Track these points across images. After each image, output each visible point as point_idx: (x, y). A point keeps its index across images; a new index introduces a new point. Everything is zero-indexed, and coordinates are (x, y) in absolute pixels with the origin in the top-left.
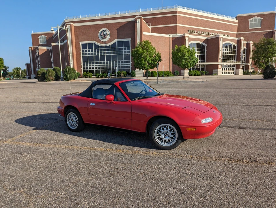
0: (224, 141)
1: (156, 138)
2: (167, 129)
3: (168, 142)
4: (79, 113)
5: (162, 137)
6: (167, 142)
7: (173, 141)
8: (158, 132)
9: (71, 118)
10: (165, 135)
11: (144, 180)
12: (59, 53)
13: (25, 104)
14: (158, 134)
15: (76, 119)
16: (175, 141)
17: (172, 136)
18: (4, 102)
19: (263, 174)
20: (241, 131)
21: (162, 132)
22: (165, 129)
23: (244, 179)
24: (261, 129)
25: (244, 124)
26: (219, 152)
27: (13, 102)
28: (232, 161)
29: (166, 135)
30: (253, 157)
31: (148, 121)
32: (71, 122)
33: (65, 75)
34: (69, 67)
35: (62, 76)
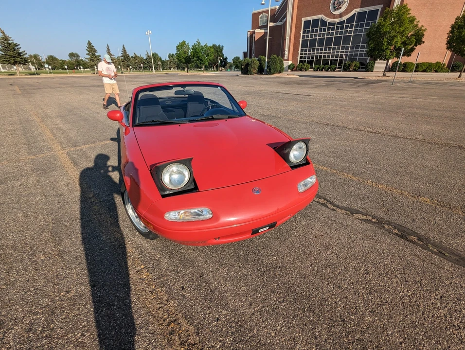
0: (286, 260)
25: (431, 222)
26: (211, 292)
33: (269, 66)
34: (275, 55)
35: (266, 68)
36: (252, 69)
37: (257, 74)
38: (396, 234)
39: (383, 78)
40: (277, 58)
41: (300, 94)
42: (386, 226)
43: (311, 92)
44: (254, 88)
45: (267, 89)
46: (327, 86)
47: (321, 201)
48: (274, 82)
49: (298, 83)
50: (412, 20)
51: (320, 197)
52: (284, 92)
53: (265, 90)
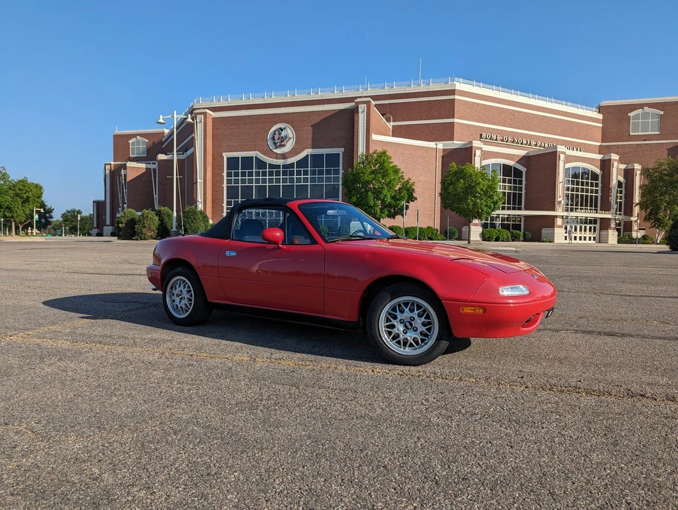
0: (562, 355)
1: (383, 332)
2: (412, 311)
3: (413, 346)
4: (198, 276)
5: (397, 331)
6: (411, 345)
7: (426, 344)
8: (388, 318)
9: (178, 289)
10: (406, 326)
11: (341, 420)
12: (173, 176)
13: (76, 276)
14: (388, 323)
15: (190, 291)
16: (431, 343)
17: (424, 329)
18: (27, 270)
19: (663, 421)
20: (609, 339)
21: (399, 318)
22: (407, 310)
23: (609, 429)
24: (659, 338)
25: (616, 327)
26: (546, 375)
27: (49, 271)
28: (579, 393)
29: (409, 325)
30: (635, 388)
31: (365, 292)
32: (177, 300)
33: (183, 226)
35: (174, 229)
36: (144, 230)
37: (155, 239)
40: (198, 212)
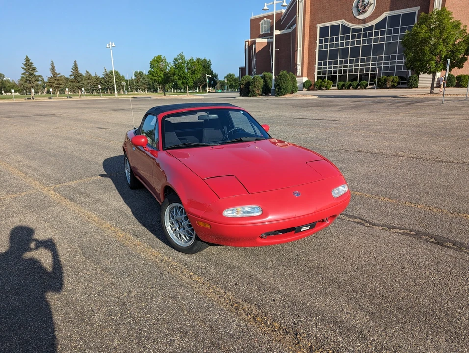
2: (181, 214)
16: (193, 240)
22: (178, 213)
29: (180, 225)
33: (278, 85)
34: (285, 71)
35: (273, 88)
36: (254, 89)
37: (261, 95)
38: (432, 242)
39: (431, 95)
40: (288, 75)
41: (322, 118)
42: (423, 237)
43: (337, 115)
44: (261, 114)
45: (277, 113)
46: (357, 108)
47: (357, 220)
48: (286, 105)
49: (318, 105)
50: (456, 26)
51: (356, 218)
52: (300, 117)
53: (276, 116)
